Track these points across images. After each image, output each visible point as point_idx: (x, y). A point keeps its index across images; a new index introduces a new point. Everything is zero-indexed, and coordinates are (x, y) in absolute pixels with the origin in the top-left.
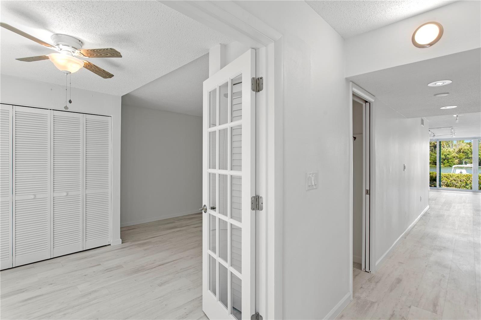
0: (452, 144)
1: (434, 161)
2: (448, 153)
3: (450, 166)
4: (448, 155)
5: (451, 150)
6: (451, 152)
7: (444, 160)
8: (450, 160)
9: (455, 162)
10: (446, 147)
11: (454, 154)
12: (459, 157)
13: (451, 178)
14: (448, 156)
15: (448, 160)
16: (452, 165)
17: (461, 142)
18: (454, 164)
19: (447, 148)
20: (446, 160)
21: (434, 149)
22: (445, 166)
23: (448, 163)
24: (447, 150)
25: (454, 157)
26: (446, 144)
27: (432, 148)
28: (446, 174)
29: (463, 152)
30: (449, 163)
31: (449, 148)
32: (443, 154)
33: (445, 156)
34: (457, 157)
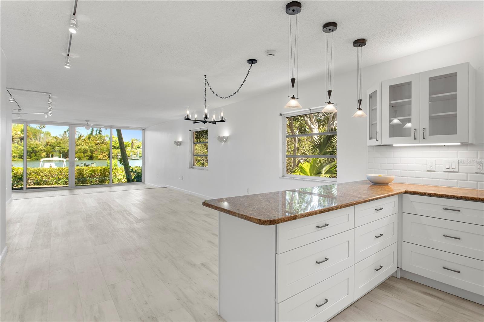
0: (40, 137)
1: (20, 154)
2: (36, 146)
3: (38, 160)
4: (36, 147)
5: (38, 143)
6: (38, 145)
7: (32, 153)
8: (37, 154)
9: (42, 155)
10: (33, 139)
11: (42, 147)
12: (46, 150)
13: (41, 174)
14: (35, 149)
15: (35, 153)
16: (39, 158)
17: (48, 136)
18: (42, 158)
19: (34, 141)
20: (33, 154)
21: (20, 141)
22: (32, 160)
23: (35, 156)
24: (35, 143)
25: (42, 150)
26: (33, 136)
27: (18, 139)
28: (36, 168)
29: (50, 145)
30: (37, 157)
31: (37, 141)
32: (30, 147)
33: (33, 149)
34: (44, 150)
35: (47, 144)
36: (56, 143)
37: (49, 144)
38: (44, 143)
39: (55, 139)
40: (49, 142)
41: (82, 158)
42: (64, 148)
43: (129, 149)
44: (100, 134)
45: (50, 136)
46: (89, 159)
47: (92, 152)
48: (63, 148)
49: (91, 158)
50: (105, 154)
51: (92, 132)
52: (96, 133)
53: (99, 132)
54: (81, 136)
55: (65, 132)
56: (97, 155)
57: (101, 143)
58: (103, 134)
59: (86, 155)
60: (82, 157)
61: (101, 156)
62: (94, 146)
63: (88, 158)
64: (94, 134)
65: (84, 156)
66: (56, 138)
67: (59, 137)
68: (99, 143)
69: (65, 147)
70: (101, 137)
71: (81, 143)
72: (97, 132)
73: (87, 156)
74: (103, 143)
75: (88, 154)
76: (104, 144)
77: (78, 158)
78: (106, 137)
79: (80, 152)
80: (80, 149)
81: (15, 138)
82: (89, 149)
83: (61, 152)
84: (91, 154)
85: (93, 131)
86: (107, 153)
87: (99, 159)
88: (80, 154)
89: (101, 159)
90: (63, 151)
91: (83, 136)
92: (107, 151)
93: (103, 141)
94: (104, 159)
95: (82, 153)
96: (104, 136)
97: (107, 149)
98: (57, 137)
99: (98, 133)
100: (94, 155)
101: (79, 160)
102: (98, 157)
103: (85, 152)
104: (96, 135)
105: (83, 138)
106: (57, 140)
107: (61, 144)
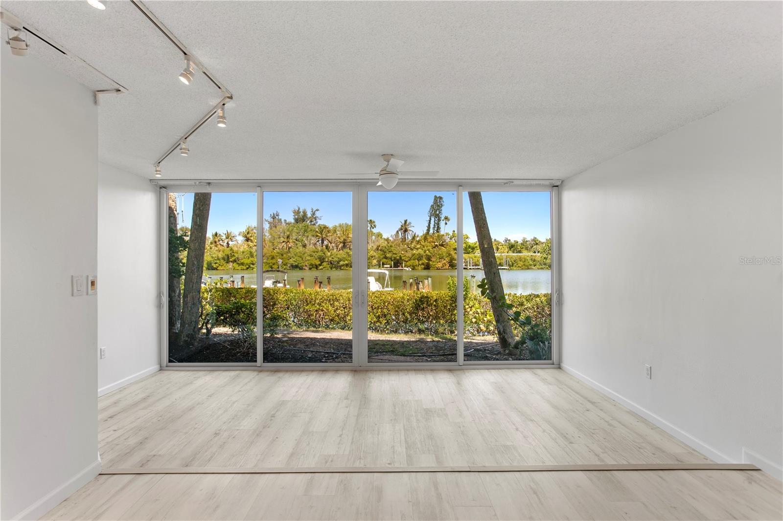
0: (371, 240)
34: (375, 256)
35: (378, 249)
36: (387, 247)
37: (380, 248)
38: (375, 247)
39: (386, 242)
40: (379, 246)
41: (416, 268)
42: (396, 254)
43: (477, 253)
44: (438, 232)
45: (381, 238)
46: (425, 269)
47: (429, 259)
48: (394, 254)
49: (427, 267)
50: (445, 261)
51: (428, 230)
52: (434, 232)
53: (437, 230)
54: (415, 235)
55: (398, 232)
56: (434, 263)
57: (440, 245)
58: (442, 232)
59: (421, 262)
60: (416, 266)
61: (440, 265)
62: (431, 249)
63: (423, 266)
64: (431, 231)
65: (419, 264)
66: (387, 240)
67: (391, 238)
68: (436, 245)
69: (397, 252)
70: (440, 237)
71: (416, 246)
72: (434, 230)
73: (423, 264)
74: (442, 245)
75: (423, 262)
76: (444, 247)
77: (411, 267)
78: (446, 235)
79: (414, 260)
80: (414, 254)
81: (348, 242)
82: (425, 254)
83: (393, 259)
84: (427, 262)
85: (430, 228)
86: (447, 259)
87: (437, 269)
88: (414, 261)
89: (440, 269)
90: (394, 257)
91: (418, 236)
92: (447, 256)
93: (443, 242)
94: (444, 269)
95: (417, 260)
96: (443, 235)
97: (447, 253)
98: (388, 238)
99: (435, 232)
100: (431, 263)
101: (412, 269)
102: (437, 266)
103: (420, 258)
104: (434, 233)
105: (418, 239)
106: (388, 243)
107: (392, 248)
